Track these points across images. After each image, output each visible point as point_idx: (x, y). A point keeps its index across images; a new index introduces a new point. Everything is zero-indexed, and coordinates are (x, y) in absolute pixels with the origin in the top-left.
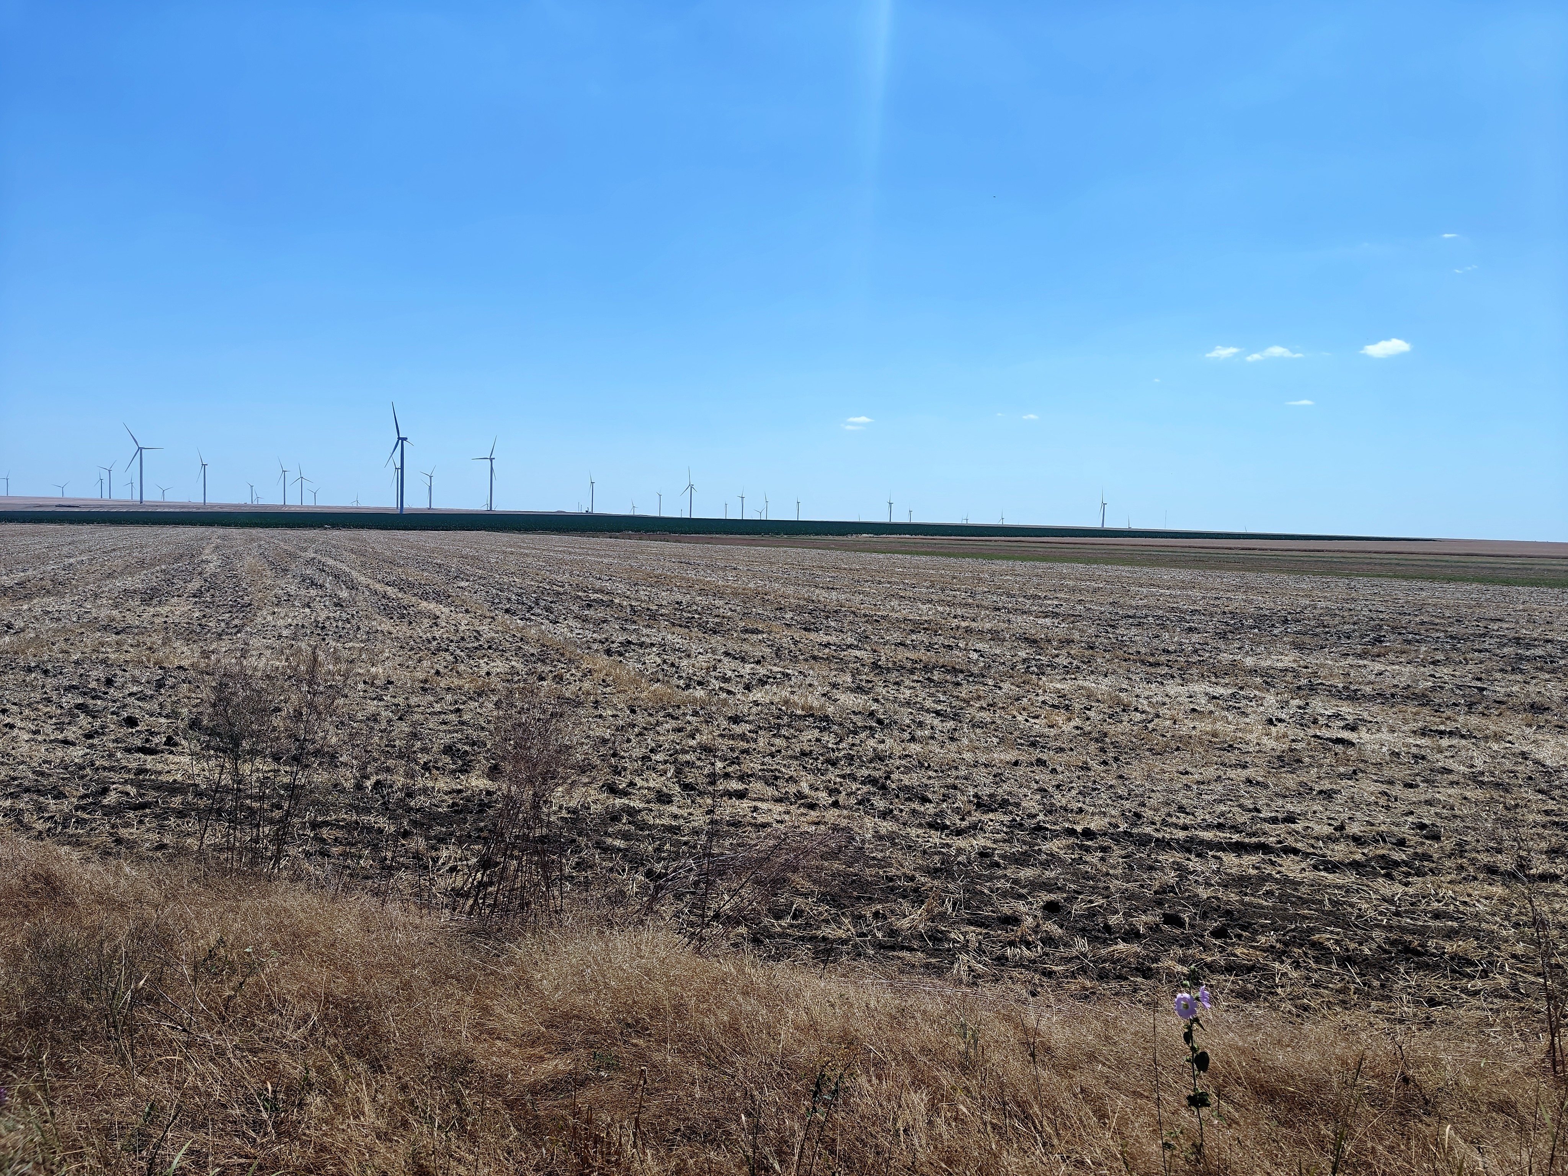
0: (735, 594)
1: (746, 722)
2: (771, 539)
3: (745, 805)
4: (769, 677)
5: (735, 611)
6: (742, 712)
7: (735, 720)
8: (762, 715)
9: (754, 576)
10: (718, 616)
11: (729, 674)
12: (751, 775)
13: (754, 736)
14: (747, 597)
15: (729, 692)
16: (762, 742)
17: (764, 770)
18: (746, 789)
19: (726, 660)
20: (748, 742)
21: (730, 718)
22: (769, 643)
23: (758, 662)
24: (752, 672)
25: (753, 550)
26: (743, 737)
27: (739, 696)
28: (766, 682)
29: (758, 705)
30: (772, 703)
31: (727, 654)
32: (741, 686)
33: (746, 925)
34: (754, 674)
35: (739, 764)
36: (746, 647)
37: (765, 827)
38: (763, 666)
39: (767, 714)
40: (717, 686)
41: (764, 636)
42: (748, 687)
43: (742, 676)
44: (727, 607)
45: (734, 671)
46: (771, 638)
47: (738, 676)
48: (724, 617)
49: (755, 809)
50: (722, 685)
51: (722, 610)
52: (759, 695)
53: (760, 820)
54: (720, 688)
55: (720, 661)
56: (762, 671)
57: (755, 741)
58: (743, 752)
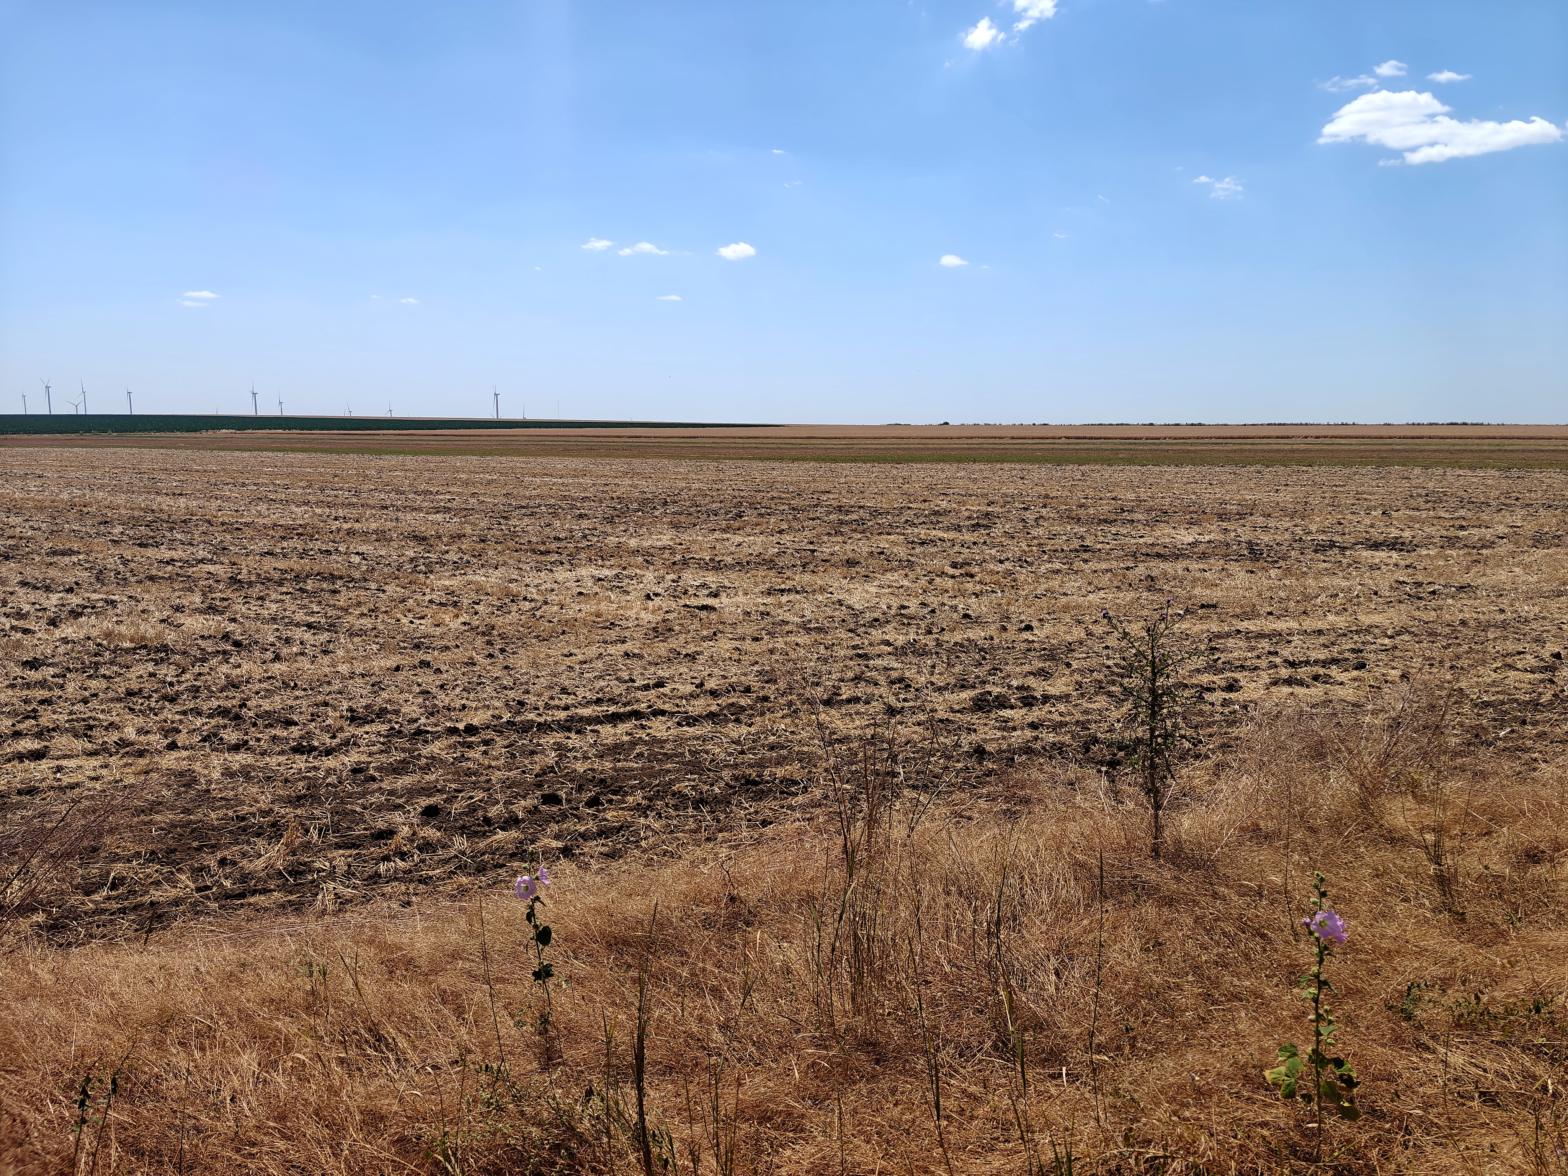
0: (41, 509)
1: (49, 665)
2: (95, 437)
3: (43, 767)
4: (86, 607)
5: (39, 529)
6: (43, 654)
7: (33, 664)
8: (74, 655)
9: (69, 485)
10: (14, 537)
11: (26, 608)
12: (54, 730)
13: (61, 681)
14: (56, 512)
15: (26, 631)
16: (71, 687)
17: (72, 720)
18: (47, 747)
19: (21, 591)
20: (50, 689)
21: (27, 662)
22: (87, 565)
23: (70, 590)
24: (60, 602)
25: (67, 452)
26: (42, 684)
27: (39, 635)
28: (81, 614)
29: (68, 643)
30: (89, 638)
31: (24, 584)
32: (43, 623)
33: (43, 911)
34: (63, 605)
35: (34, 718)
36: (52, 573)
37: (74, 788)
38: (77, 594)
39: (79, 652)
40: (8, 626)
41: (81, 557)
42: (53, 623)
43: (45, 609)
44: (27, 525)
45: (34, 604)
46: (91, 559)
47: (40, 610)
48: (21, 538)
49: (59, 769)
50: (15, 623)
51: (18, 530)
52: (70, 630)
53: (66, 780)
54: (13, 628)
55: (12, 593)
56: (74, 600)
57: (62, 687)
58: (42, 702)
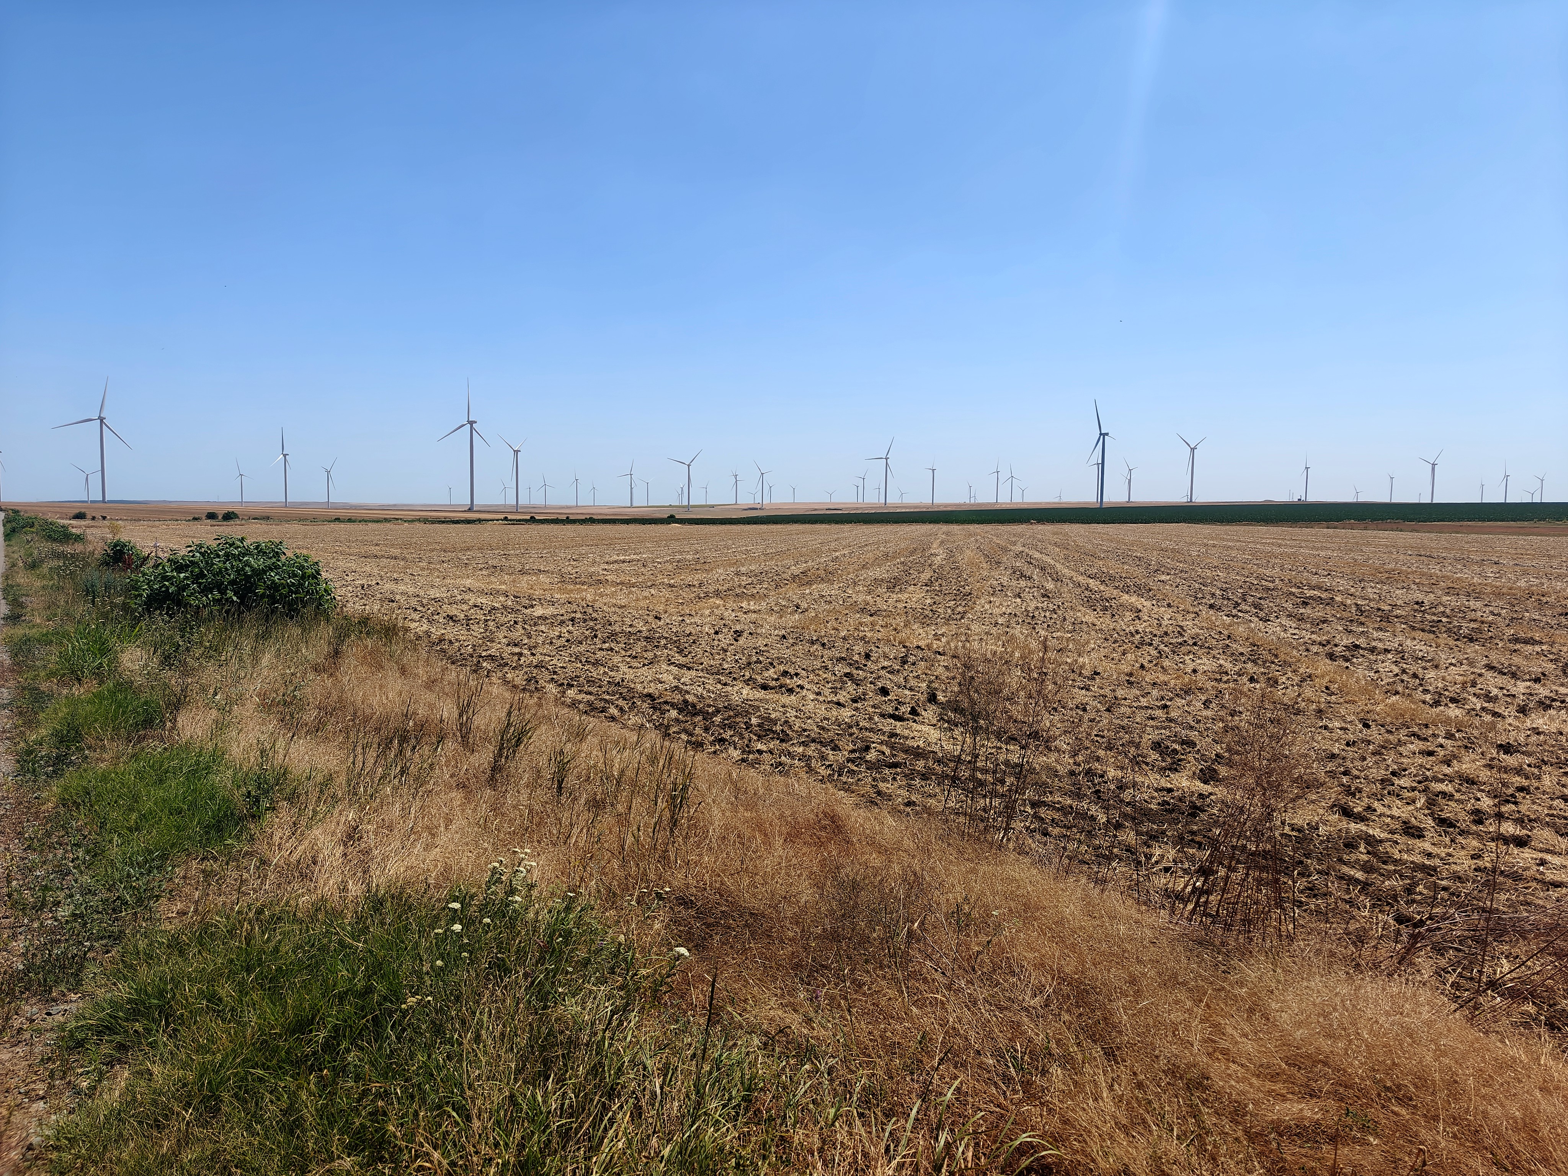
0: (1499, 595)
1: (1523, 753)
2: (1549, 525)
3: (1527, 855)
4: (1554, 700)
5: (1499, 615)
6: (1516, 740)
7: (1507, 749)
8: (1547, 748)
9: (1525, 573)
10: (1475, 621)
11: (1495, 692)
12: (1535, 820)
13: (1536, 771)
14: (1515, 600)
15: (1495, 714)
16: (1547, 781)
17: (1552, 815)
18: (1529, 836)
19: (1489, 674)
20: (1527, 778)
21: (1501, 746)
22: (1551, 657)
23: (1537, 680)
24: (1528, 691)
25: (1521, 540)
26: (1519, 771)
27: (1510, 720)
28: (1550, 707)
29: (1539, 734)
30: (1561, 734)
31: (1490, 667)
32: (1512, 709)
33: (1534, 1003)
34: (1531, 694)
35: (1516, 803)
36: (1517, 660)
37: (1558, 886)
38: (1544, 685)
39: (1553, 746)
40: (1478, 707)
41: (1544, 647)
42: (1523, 710)
43: (1514, 696)
44: (1487, 610)
45: (1501, 688)
46: (1554, 650)
47: (1508, 696)
48: (1482, 622)
49: (1543, 862)
50: (1486, 705)
51: (1479, 614)
52: (1541, 721)
53: (1550, 876)
54: (1483, 709)
55: (1480, 675)
56: (1543, 691)
57: (1539, 778)
58: (1521, 789)
